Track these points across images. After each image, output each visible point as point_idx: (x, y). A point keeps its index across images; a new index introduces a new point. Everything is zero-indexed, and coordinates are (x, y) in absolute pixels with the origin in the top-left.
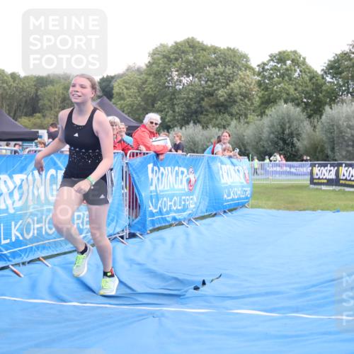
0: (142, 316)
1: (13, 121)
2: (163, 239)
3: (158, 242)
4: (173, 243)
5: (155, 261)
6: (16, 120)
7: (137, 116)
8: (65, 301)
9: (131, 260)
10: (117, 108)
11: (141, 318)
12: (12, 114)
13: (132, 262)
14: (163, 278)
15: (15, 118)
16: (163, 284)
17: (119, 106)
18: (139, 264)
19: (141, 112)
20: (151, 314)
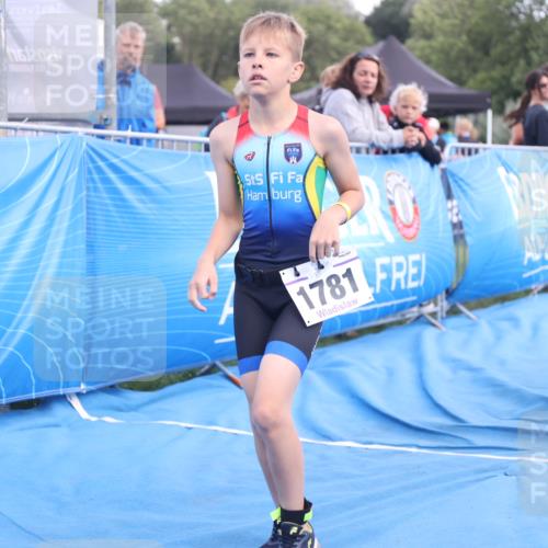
0: (485, 472)
1: (212, 84)
2: (515, 321)
3: (505, 325)
4: (536, 329)
5: (502, 363)
6: (218, 82)
7: (455, 73)
8: (329, 438)
9: (454, 360)
10: (414, 57)
11: (481, 476)
12: (210, 71)
13: (457, 365)
14: (520, 397)
15: (216, 77)
16: (519, 410)
17: (418, 53)
18: (471, 369)
19: (462, 64)
20: (501, 468)
